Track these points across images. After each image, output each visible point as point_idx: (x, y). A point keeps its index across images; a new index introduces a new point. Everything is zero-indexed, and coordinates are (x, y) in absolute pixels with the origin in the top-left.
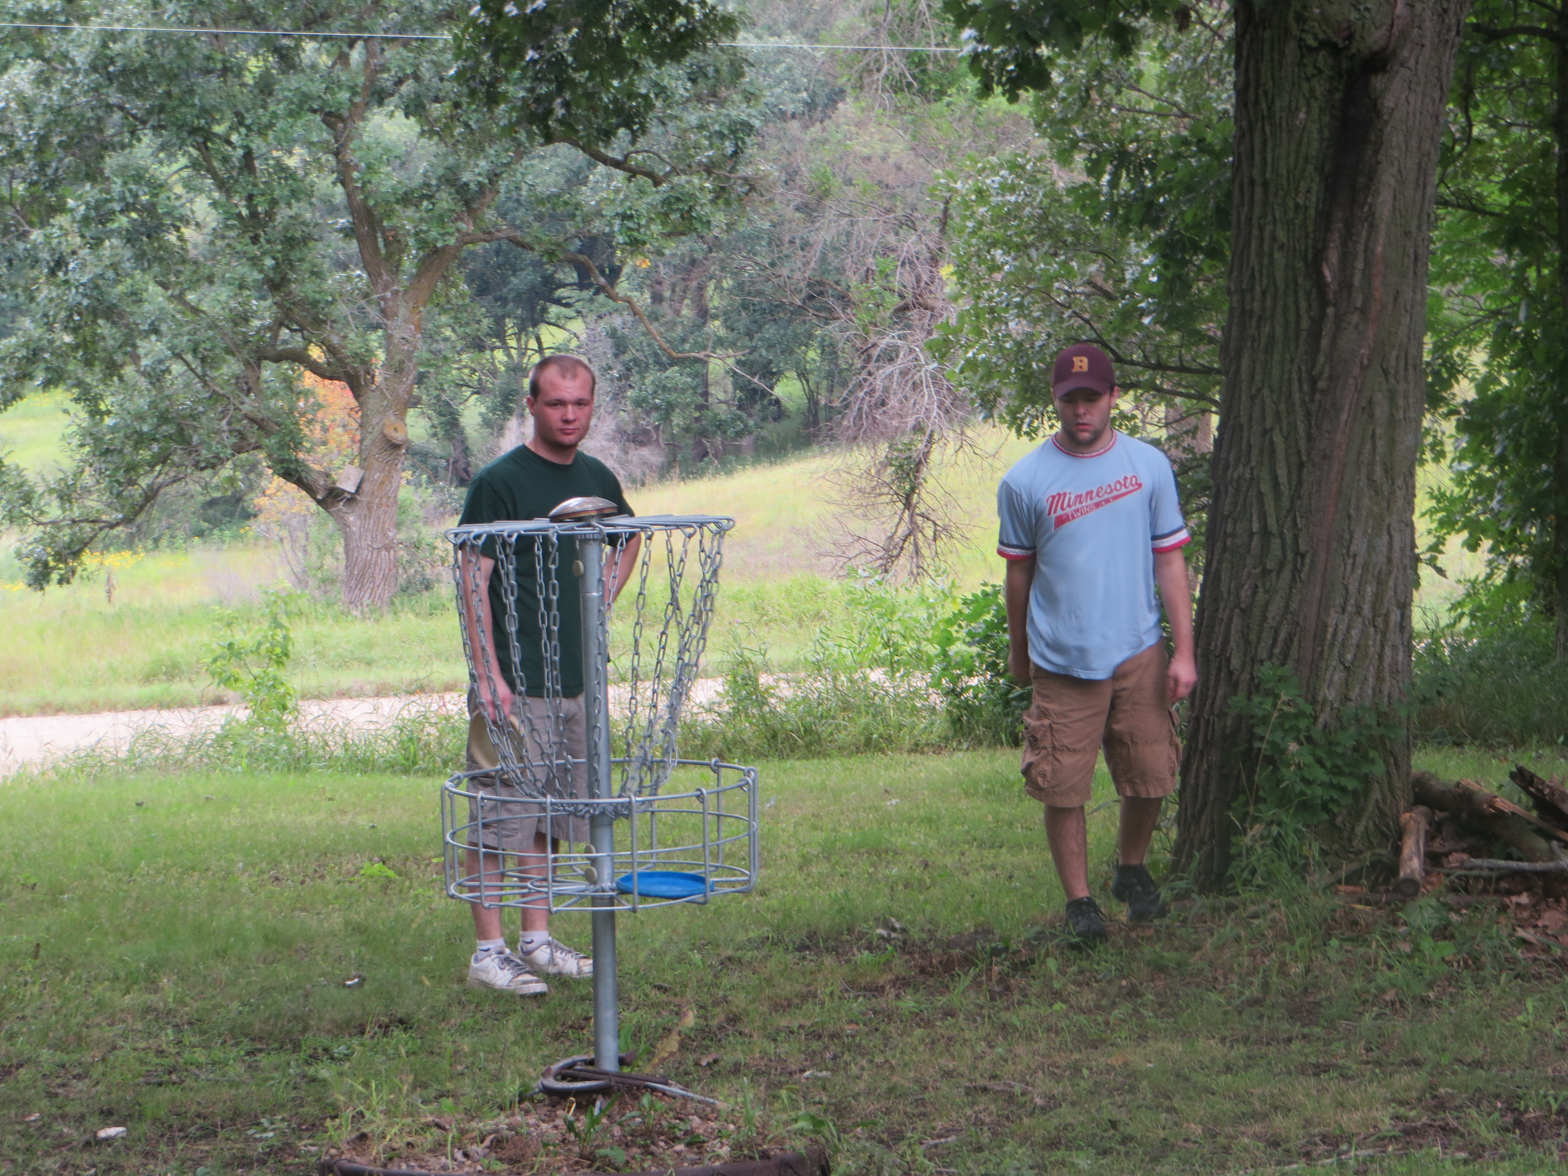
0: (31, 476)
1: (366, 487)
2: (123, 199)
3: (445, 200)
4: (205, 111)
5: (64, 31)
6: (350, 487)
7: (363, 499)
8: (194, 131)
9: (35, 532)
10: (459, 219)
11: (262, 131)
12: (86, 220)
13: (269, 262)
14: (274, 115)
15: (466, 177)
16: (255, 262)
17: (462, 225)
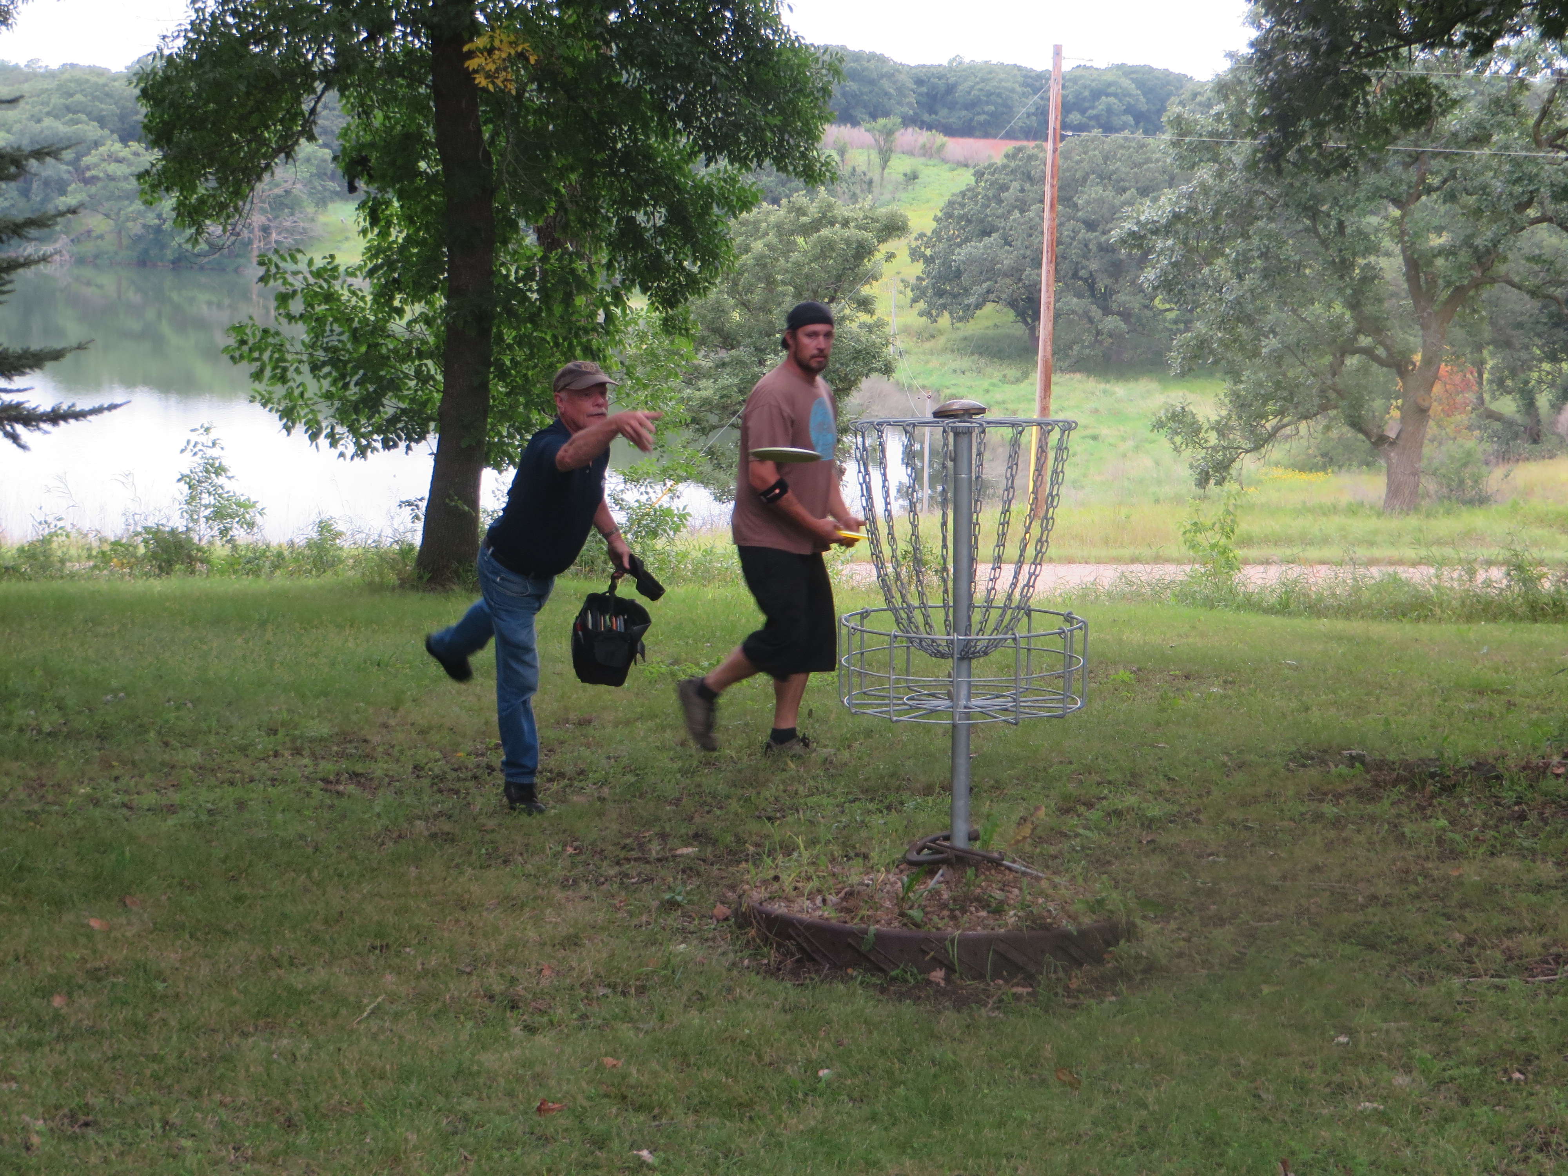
0: (1201, 418)
1: (1403, 435)
2: (1259, 249)
3: (1464, 256)
4: (1313, 196)
5: (1231, 144)
6: (1392, 435)
7: (1400, 443)
8: (1306, 209)
9: (1203, 453)
10: (1472, 268)
11: (1350, 209)
12: (1237, 262)
13: (1349, 291)
14: (1358, 200)
15: (1478, 241)
16: (1340, 291)
17: (1474, 273)
